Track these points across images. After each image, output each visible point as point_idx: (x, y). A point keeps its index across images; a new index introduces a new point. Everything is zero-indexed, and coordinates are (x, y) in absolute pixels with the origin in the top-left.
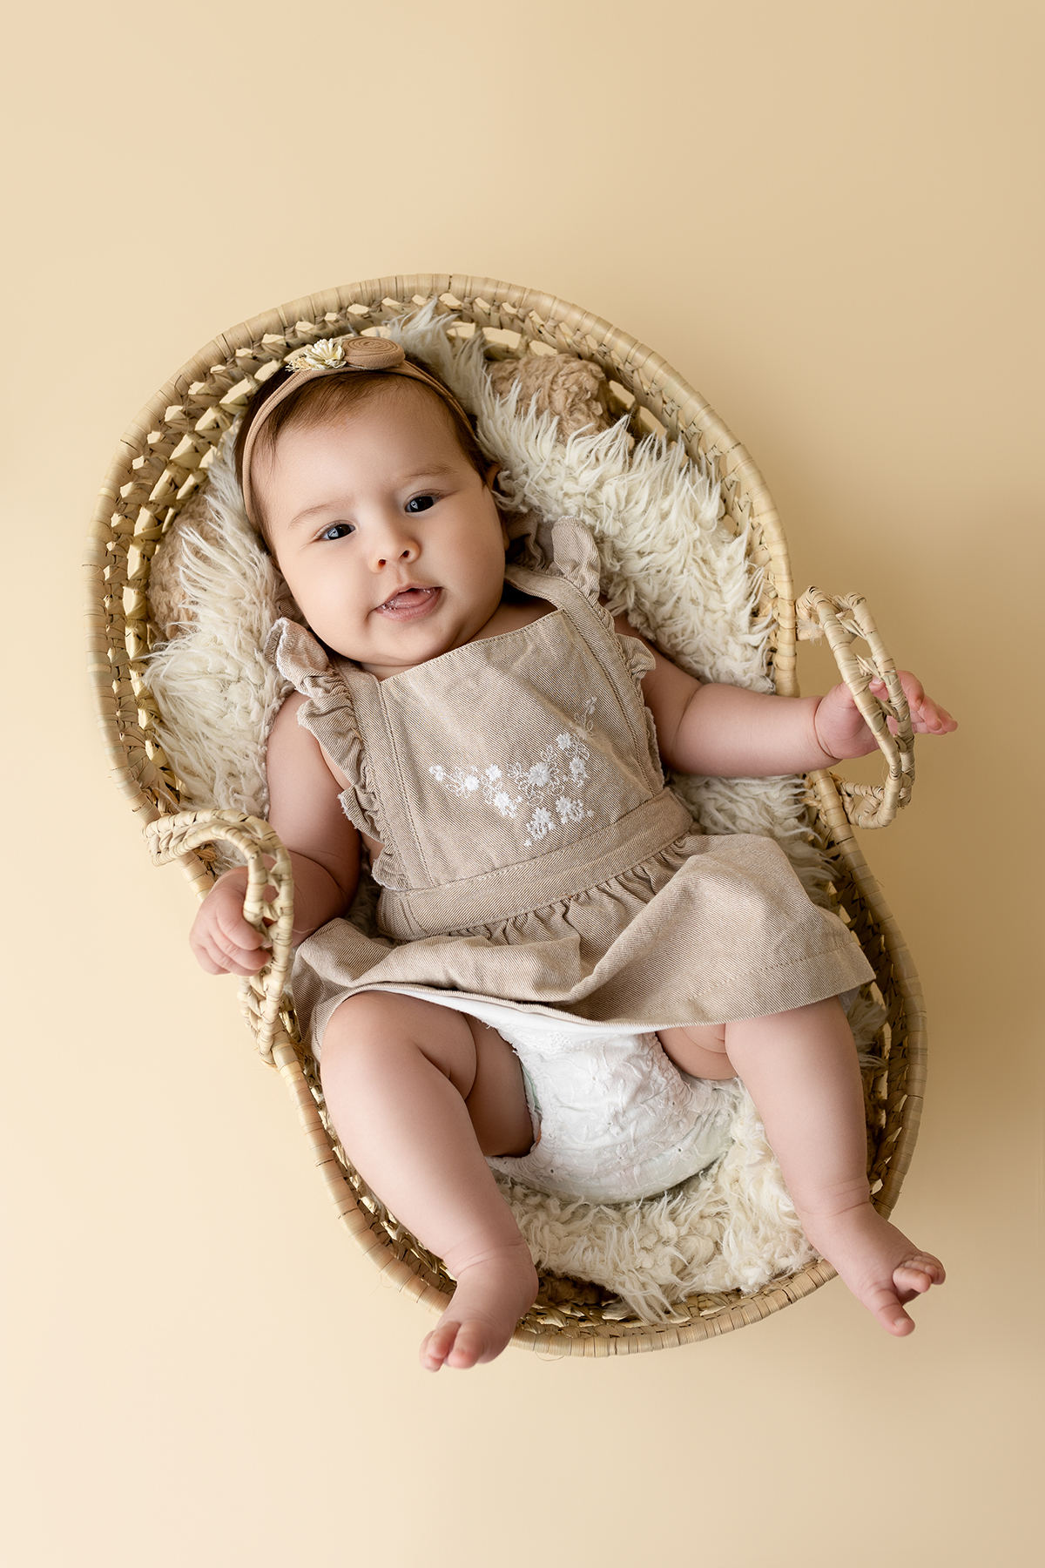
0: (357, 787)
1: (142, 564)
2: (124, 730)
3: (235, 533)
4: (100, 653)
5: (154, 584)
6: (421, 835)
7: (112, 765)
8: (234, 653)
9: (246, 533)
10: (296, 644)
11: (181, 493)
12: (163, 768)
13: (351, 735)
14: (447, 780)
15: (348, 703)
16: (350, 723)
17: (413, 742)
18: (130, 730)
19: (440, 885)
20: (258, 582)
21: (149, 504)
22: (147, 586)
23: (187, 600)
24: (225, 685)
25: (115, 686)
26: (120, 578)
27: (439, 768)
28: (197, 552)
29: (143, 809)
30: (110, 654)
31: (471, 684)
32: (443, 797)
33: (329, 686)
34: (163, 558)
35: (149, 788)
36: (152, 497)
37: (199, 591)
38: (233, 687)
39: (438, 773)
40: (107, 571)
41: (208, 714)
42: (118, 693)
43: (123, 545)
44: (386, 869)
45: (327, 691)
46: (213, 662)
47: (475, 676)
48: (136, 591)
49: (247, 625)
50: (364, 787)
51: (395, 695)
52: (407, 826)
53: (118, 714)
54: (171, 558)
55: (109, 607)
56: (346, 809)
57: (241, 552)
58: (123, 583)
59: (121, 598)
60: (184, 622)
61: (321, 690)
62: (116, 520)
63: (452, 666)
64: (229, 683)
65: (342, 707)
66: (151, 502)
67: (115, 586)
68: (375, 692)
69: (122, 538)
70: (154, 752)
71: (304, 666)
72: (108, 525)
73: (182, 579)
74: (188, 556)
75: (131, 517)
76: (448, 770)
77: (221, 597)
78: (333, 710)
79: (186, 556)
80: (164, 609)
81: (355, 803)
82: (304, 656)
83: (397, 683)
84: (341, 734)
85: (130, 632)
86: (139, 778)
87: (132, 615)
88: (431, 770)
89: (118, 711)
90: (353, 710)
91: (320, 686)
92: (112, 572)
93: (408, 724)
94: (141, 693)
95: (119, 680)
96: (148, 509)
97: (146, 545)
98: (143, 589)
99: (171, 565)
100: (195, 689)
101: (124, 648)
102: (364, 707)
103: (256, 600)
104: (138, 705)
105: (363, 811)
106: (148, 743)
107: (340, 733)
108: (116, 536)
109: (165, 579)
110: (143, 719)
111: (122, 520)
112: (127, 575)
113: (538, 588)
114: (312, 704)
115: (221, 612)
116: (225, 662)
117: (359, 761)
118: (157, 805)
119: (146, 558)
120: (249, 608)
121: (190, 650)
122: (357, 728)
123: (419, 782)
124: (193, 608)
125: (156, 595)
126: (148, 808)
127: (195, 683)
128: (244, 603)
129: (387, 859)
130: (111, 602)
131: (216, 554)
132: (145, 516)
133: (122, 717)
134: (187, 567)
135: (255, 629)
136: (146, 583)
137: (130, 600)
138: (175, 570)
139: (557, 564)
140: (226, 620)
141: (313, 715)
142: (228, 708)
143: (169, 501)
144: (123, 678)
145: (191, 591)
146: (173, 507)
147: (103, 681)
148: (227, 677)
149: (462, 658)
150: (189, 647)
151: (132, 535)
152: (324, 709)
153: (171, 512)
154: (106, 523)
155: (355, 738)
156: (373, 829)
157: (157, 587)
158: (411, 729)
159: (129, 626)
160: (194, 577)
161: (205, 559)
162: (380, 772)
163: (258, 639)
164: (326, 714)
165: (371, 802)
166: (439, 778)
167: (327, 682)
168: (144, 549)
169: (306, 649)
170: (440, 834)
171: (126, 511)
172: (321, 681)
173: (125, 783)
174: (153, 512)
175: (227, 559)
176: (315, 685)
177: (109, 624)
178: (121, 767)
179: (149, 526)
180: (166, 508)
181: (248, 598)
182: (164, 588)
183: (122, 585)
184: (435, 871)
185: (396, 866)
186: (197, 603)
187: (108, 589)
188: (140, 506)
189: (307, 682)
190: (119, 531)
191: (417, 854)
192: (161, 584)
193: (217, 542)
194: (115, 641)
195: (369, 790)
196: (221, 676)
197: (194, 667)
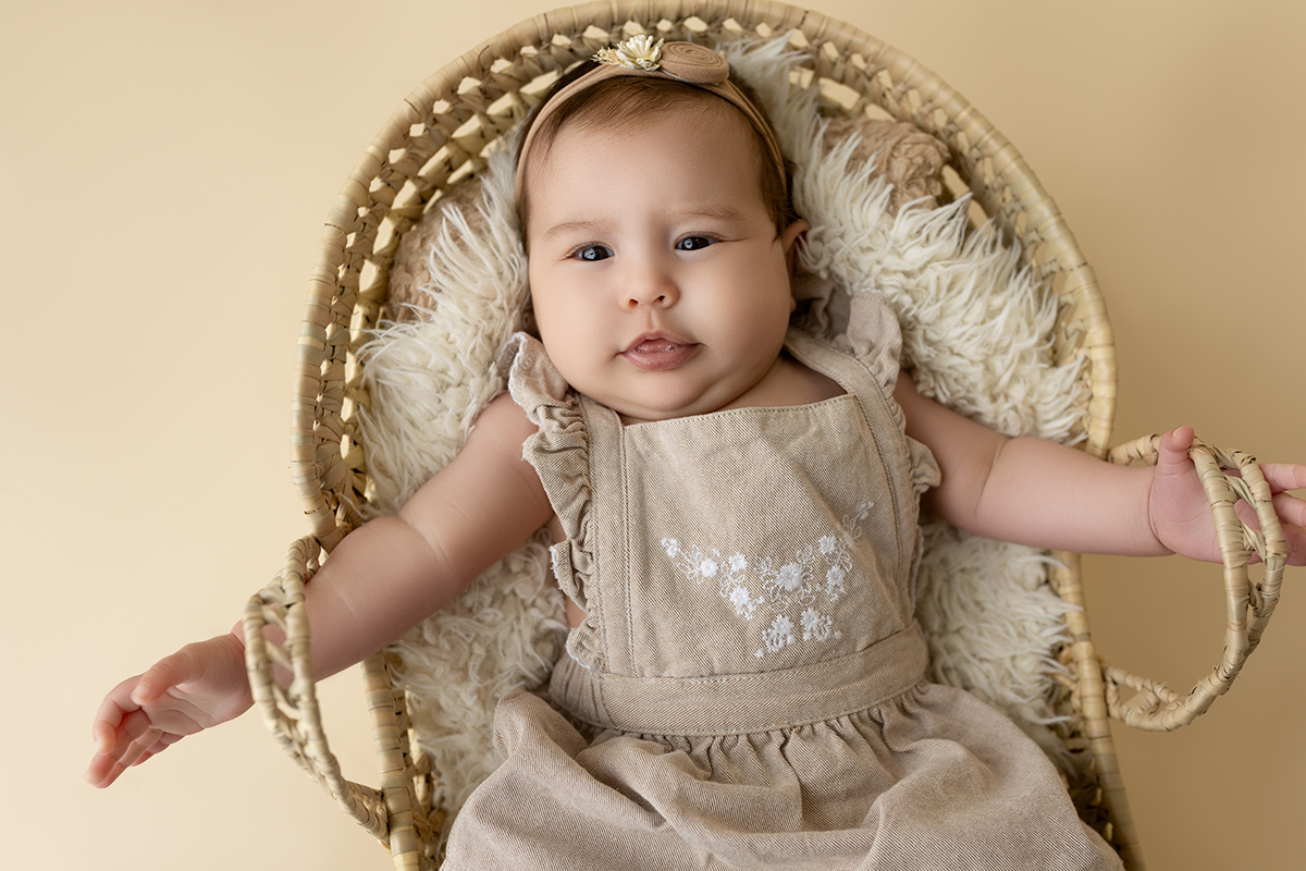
0: (574, 543)
1: (392, 240)
2: (320, 419)
3: (503, 226)
4: (317, 326)
5: (399, 263)
6: (636, 614)
7: (295, 456)
8: (464, 359)
9: (515, 230)
10: (533, 365)
11: (454, 177)
12: (355, 471)
13: (580, 481)
14: (679, 557)
15: (584, 444)
16: (581, 467)
17: (649, 504)
18: (328, 420)
19: (643, 675)
20: (514, 285)
21: (416, 179)
22: (392, 265)
23: (431, 284)
24: (444, 386)
25: (324, 367)
26: (364, 250)
27: (673, 541)
28: (456, 236)
29: (317, 514)
30: (329, 330)
31: (735, 454)
32: (671, 576)
33: (565, 420)
34: (415, 237)
35: (332, 491)
36: (422, 172)
37: (446, 279)
38: (451, 390)
39: (671, 548)
40: (351, 239)
41: (414, 413)
42: (325, 376)
43: (377, 214)
44: (584, 643)
45: (563, 426)
46: (436, 360)
47: (743, 446)
48: (379, 268)
49: (488, 332)
50: (581, 544)
51: (639, 446)
52: (622, 600)
53: (319, 399)
54: (424, 240)
55: (343, 277)
56: (555, 564)
57: (503, 247)
58: (366, 255)
59: (359, 271)
60: (420, 309)
61: (556, 423)
62: (376, 185)
63: (719, 429)
64: (448, 385)
65: (576, 448)
66: (420, 178)
67: (355, 257)
68: (616, 437)
69: (379, 207)
70: (350, 449)
71: (538, 391)
72: (366, 187)
73: (431, 261)
74: (444, 238)
75: (393, 187)
76: (684, 545)
77: (469, 291)
78: (565, 449)
79: (443, 238)
80: (402, 292)
81: (567, 560)
82: (541, 379)
83: (644, 433)
84: (569, 478)
85: (359, 313)
86: (323, 477)
87: (366, 293)
88: (663, 542)
89: (320, 396)
90: (587, 453)
91: (554, 419)
92: (357, 240)
93: (646, 480)
94: (353, 382)
95: (332, 361)
96: (415, 184)
97: (402, 221)
98: (386, 268)
99: (422, 245)
100: (409, 383)
101: (347, 326)
102: (600, 452)
103: (505, 305)
104: (346, 393)
105: (574, 571)
106: (345, 439)
107: (567, 477)
108: (371, 202)
109: (412, 259)
110: (347, 410)
111: (383, 188)
112: (372, 249)
113: (825, 365)
114: (543, 437)
115: (464, 308)
116: (451, 365)
117: (582, 514)
118: (335, 511)
119: (397, 234)
120: (496, 313)
121: (416, 340)
122: (588, 475)
123: (647, 551)
124: (436, 296)
125: (399, 276)
126: (323, 513)
127: (410, 375)
128: (492, 307)
129: (588, 632)
130: (347, 272)
131: (476, 244)
132: (409, 190)
133: (322, 403)
134: (441, 250)
135: (495, 337)
136: (390, 263)
137: (369, 276)
138: (427, 253)
139: (849, 339)
140: (468, 320)
141: (541, 450)
142: (440, 412)
143: (438, 182)
144: (337, 360)
145: (436, 275)
146: (442, 189)
147: (312, 358)
148: (447, 379)
149: (733, 422)
150: (415, 336)
151: (390, 206)
152: (555, 446)
153: (438, 194)
154: (364, 185)
155: (583, 486)
156: (581, 594)
157: (401, 267)
158: (650, 490)
159: (360, 304)
160: (445, 262)
161: (462, 246)
162: (604, 532)
163: (495, 348)
164: (556, 452)
165: (585, 563)
166: (671, 552)
167: (564, 415)
168: (399, 226)
169: (544, 371)
170: (658, 618)
171: (390, 178)
172: (557, 412)
173: (303, 480)
174: (420, 188)
175: (486, 252)
176: (550, 416)
177: (335, 298)
178: (305, 459)
179: (411, 202)
180: (434, 189)
181: (498, 301)
182: (409, 270)
183: (364, 258)
184: (642, 657)
185: (597, 642)
186: (440, 291)
187: (346, 257)
188: (407, 178)
189: (541, 412)
190: (376, 197)
191: (626, 635)
192: (406, 265)
193: (480, 232)
194: (339, 317)
195: (586, 548)
196: (442, 376)
197: (414, 358)
